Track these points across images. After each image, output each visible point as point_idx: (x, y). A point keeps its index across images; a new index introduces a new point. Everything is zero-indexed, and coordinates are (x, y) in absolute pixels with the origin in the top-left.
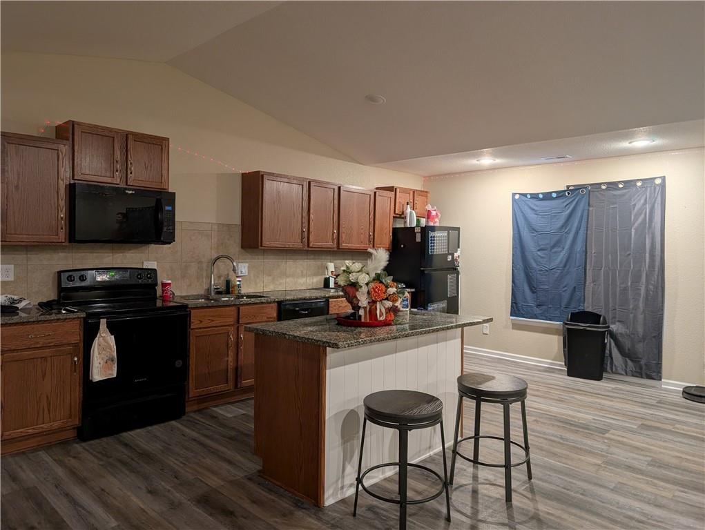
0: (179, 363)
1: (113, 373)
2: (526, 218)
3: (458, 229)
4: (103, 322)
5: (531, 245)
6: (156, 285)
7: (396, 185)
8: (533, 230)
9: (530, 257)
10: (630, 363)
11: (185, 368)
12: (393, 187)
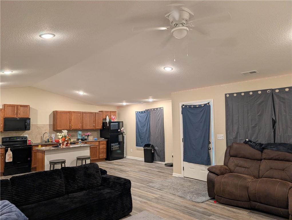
0: (29, 159)
1: (11, 160)
2: (138, 118)
3: (123, 122)
4: (9, 148)
5: (140, 126)
6: (27, 140)
7: (103, 110)
8: (140, 122)
9: (139, 129)
10: (159, 157)
11: (31, 160)
12: (102, 111)
